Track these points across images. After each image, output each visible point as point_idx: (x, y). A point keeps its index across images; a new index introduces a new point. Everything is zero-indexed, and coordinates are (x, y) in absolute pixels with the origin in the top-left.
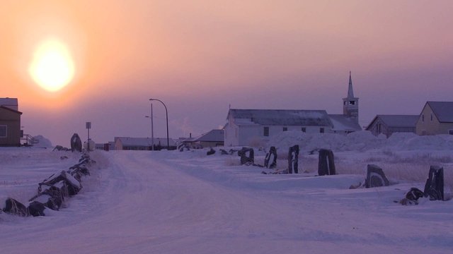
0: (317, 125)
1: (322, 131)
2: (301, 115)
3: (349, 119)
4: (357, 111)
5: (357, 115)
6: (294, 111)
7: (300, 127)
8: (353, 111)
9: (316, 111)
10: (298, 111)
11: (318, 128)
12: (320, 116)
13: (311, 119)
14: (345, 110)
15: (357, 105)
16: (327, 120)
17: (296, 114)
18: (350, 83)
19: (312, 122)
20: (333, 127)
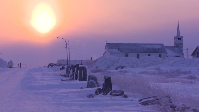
0: (157, 52)
1: (160, 56)
2: (148, 47)
3: (177, 49)
4: (182, 44)
5: (182, 47)
6: (145, 44)
7: (147, 54)
8: (180, 44)
9: (158, 44)
10: (146, 44)
11: (158, 54)
12: (159, 47)
13: (154, 49)
14: (175, 43)
15: (182, 40)
16: (164, 49)
17: (145, 46)
18: (178, 28)
19: (154, 51)
20: (167, 54)
